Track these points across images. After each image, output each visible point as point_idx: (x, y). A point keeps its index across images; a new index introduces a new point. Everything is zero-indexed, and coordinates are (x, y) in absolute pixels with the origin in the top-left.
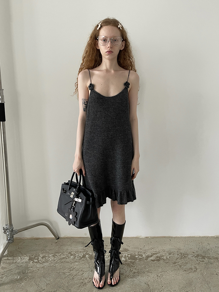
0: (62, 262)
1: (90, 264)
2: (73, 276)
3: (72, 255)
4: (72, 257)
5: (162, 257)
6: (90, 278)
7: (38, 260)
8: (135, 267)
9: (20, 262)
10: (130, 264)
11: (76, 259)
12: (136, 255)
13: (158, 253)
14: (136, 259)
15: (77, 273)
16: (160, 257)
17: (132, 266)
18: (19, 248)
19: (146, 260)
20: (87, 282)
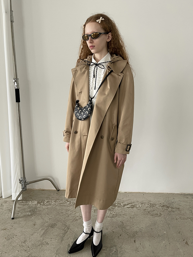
0: (61, 205)
2: (68, 215)
4: (68, 203)
5: (136, 206)
7: (44, 204)
9: (31, 204)
10: (111, 209)
13: (133, 203)
14: (115, 206)
15: (71, 213)
18: (30, 196)
19: (123, 207)
20: (78, 219)
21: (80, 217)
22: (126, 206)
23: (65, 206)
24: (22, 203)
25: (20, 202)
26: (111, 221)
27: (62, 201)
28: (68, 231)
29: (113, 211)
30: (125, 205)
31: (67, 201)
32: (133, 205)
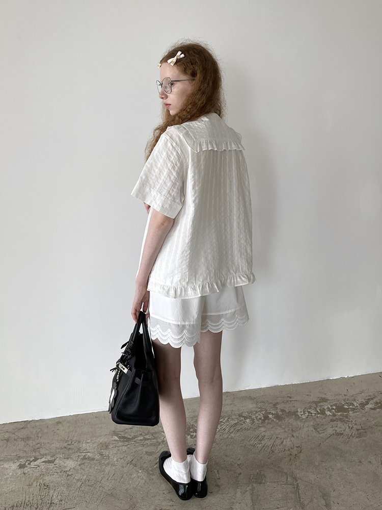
0: (238, 430)
1: (283, 427)
2: (270, 447)
3: (246, 418)
4: (248, 420)
6: (299, 446)
8: (353, 422)
10: (343, 419)
11: (256, 423)
12: (344, 405)
13: (374, 398)
14: (347, 410)
15: (273, 443)
16: (380, 403)
17: (348, 421)
19: (363, 410)
20: (297, 453)
21: (298, 447)
22: (366, 406)
23: (248, 430)
24: (148, 442)
25: (139, 438)
26: (363, 444)
27: (233, 419)
28: (298, 484)
30: (363, 405)
31: (243, 417)
32: (378, 402)
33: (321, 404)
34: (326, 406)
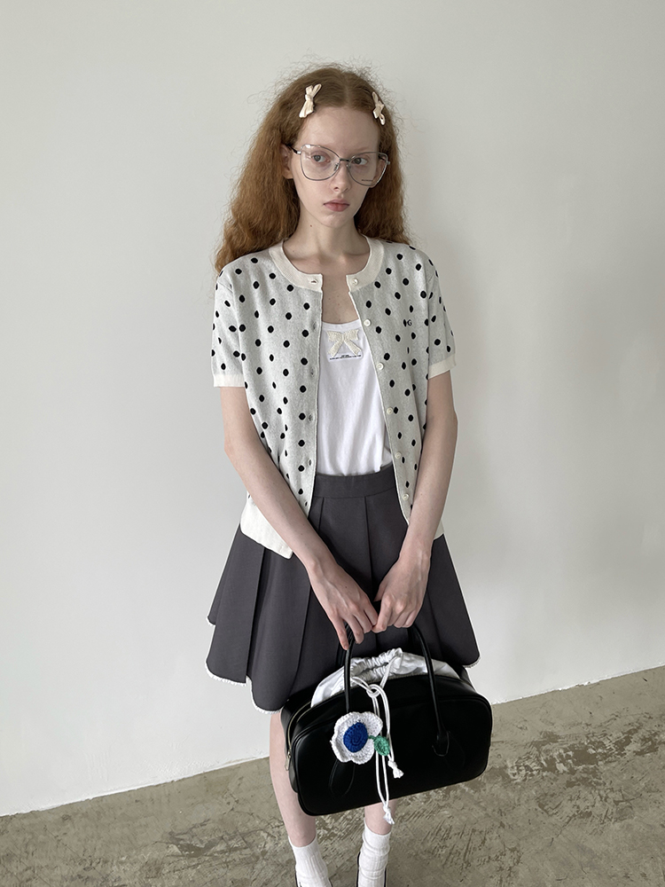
0: (403, 817)
1: (482, 804)
2: (462, 854)
5: (657, 737)
6: (515, 849)
7: (328, 829)
8: (607, 784)
9: (278, 849)
10: (588, 779)
11: (433, 797)
12: (587, 748)
13: (638, 728)
14: (592, 759)
15: (466, 843)
16: (650, 739)
17: (597, 784)
18: (237, 802)
19: (622, 755)
20: (512, 865)
21: (512, 850)
22: (627, 748)
23: (419, 815)
24: (236, 856)
25: (220, 847)
26: (629, 835)
29: (600, 784)
30: (621, 745)
32: (647, 736)
33: (547, 747)
34: (556, 751)
